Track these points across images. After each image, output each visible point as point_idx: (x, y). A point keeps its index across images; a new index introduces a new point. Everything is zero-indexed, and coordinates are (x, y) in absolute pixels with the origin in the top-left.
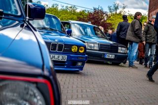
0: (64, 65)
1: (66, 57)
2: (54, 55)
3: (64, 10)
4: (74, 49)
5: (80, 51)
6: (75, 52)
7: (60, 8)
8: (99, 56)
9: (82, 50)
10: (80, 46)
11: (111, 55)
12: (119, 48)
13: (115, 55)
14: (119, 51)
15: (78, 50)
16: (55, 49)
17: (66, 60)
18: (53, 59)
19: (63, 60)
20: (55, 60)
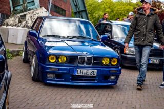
0: (94, 80)
1: (96, 71)
2: (82, 70)
4: (106, 62)
5: (113, 63)
10: (112, 58)
13: (160, 60)
15: (110, 62)
16: (83, 63)
17: (96, 75)
18: (81, 74)
19: (93, 75)
20: (83, 75)
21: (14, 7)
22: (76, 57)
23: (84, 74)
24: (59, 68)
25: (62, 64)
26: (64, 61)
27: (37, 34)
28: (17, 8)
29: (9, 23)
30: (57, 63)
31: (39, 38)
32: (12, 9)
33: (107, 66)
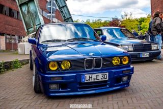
0: (106, 85)
1: (107, 74)
2: (91, 75)
3: (94, 22)
4: (115, 62)
5: (124, 63)
6: (118, 65)
7: (91, 22)
8: (135, 56)
9: (125, 60)
10: (123, 57)
11: (146, 54)
12: (152, 45)
13: (150, 53)
14: (152, 49)
15: (121, 63)
16: (90, 66)
17: (107, 79)
18: (91, 81)
19: (104, 80)
20: (93, 81)
21: (27, 29)
22: (82, 60)
23: (94, 79)
24: (62, 77)
25: (65, 72)
26: (68, 67)
27: (37, 41)
28: (29, 30)
29: (25, 41)
30: (60, 71)
31: (39, 44)
32: (26, 31)
33: (118, 67)
